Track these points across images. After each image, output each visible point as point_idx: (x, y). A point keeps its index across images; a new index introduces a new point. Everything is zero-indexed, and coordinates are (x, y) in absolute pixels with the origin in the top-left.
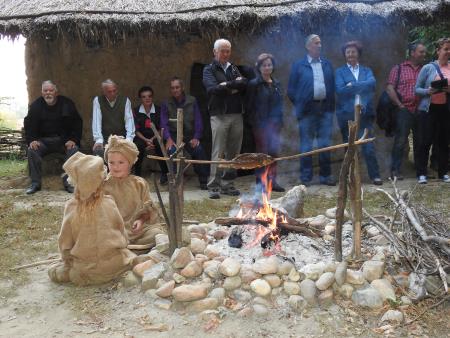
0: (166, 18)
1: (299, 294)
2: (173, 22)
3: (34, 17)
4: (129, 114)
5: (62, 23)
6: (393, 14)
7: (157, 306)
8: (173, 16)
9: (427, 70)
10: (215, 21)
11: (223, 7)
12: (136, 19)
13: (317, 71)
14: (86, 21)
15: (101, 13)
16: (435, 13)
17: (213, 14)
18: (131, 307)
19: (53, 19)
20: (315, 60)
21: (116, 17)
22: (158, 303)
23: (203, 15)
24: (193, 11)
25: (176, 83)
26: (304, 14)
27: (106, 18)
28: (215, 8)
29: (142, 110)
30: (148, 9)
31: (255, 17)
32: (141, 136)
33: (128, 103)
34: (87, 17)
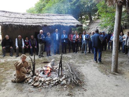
0: (30, 25)
1: (53, 84)
2: (32, 25)
3: (3, 22)
4: (23, 42)
5: (9, 24)
6: (69, 26)
7: (31, 87)
8: (31, 24)
9: (74, 36)
10: (39, 26)
11: (41, 23)
12: (24, 24)
13: (57, 35)
14: (14, 24)
15: (17, 23)
16: (76, 26)
17: (39, 24)
18: (27, 87)
19: (7, 23)
20: (57, 34)
21: (20, 24)
22: (31, 86)
23: (37, 24)
24: (35, 23)
25: (32, 36)
26: (55, 25)
27: (18, 24)
28: (39, 23)
29: (26, 41)
30: (27, 22)
31: (46, 25)
32: (26, 46)
33: (23, 39)
34: (14, 23)
